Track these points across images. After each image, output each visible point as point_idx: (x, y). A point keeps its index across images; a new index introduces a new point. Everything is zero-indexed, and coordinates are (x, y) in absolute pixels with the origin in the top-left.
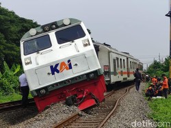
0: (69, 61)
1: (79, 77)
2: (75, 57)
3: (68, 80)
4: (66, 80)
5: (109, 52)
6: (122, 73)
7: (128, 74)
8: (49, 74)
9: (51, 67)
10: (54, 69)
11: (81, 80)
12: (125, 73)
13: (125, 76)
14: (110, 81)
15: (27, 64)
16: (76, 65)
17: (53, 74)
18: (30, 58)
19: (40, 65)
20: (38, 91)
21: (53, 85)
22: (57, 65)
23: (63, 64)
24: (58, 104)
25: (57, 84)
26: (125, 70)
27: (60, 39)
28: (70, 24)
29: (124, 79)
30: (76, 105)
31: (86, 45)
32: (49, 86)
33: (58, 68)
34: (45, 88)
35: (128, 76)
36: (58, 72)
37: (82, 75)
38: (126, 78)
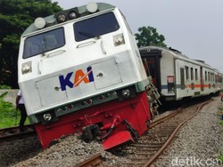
0: (89, 69)
1: (106, 94)
2: (98, 62)
3: (87, 100)
4: (85, 100)
5: (175, 59)
6: (193, 86)
7: (202, 87)
8: (57, 88)
9: (61, 77)
10: (65, 82)
11: (108, 99)
12: (197, 86)
13: (198, 90)
14: (175, 96)
15: (25, 72)
16: (101, 75)
17: (64, 89)
18: (30, 64)
19: (43, 74)
20: (39, 115)
21: (63, 107)
22: (69, 75)
23: (80, 73)
24: (70, 138)
25: (69, 105)
26: (198, 82)
27: (80, 33)
28: (98, 11)
29: (196, 93)
30: (100, 141)
31: (118, 44)
32: (57, 108)
33: (72, 80)
34: (51, 112)
35: (202, 90)
36: (71, 86)
37: (111, 92)
38: (199, 93)
